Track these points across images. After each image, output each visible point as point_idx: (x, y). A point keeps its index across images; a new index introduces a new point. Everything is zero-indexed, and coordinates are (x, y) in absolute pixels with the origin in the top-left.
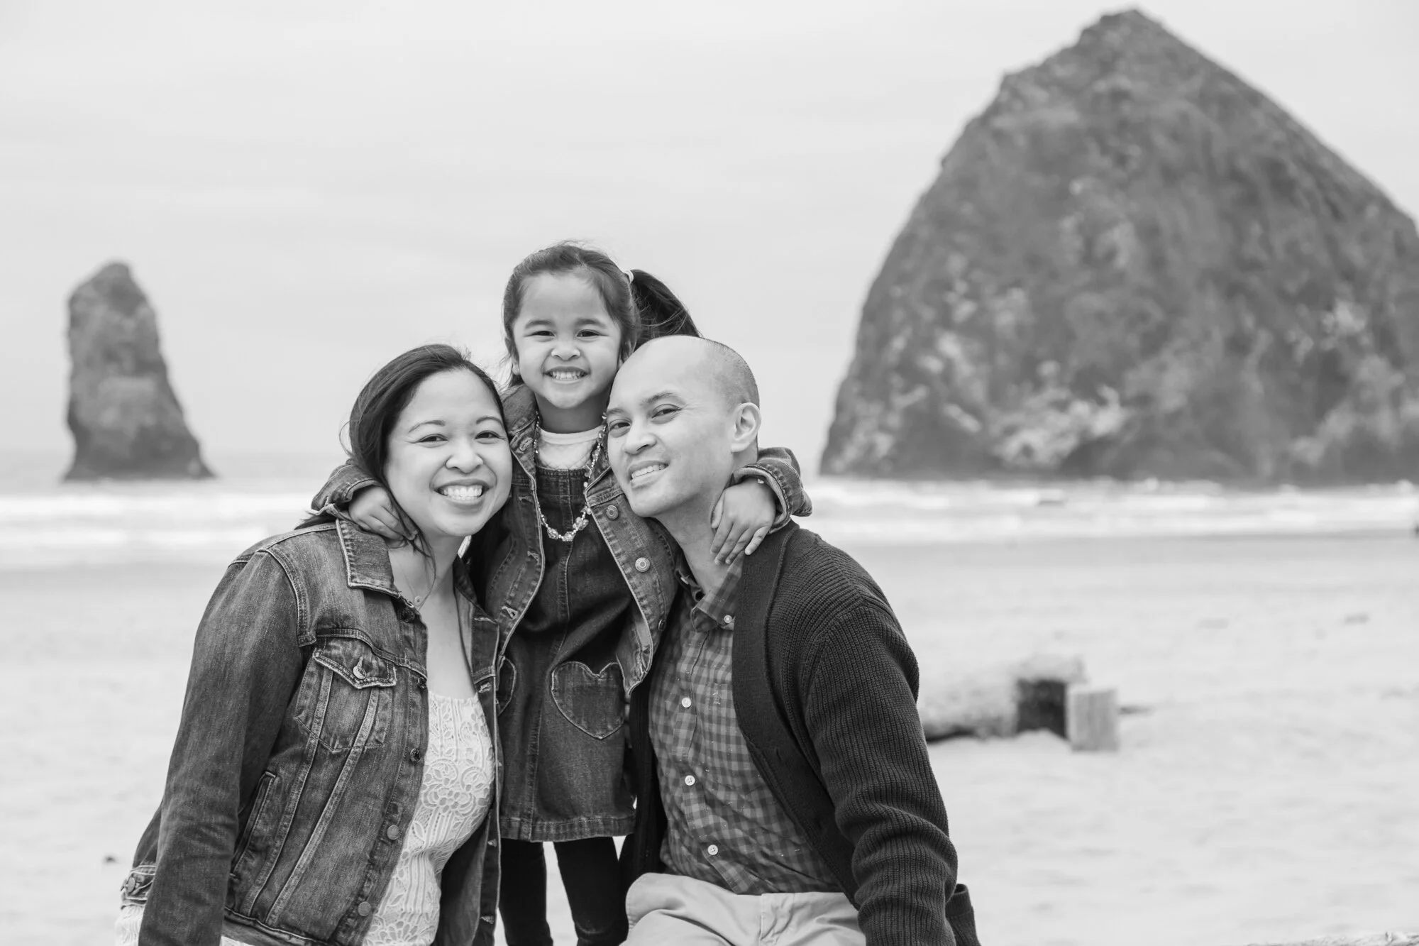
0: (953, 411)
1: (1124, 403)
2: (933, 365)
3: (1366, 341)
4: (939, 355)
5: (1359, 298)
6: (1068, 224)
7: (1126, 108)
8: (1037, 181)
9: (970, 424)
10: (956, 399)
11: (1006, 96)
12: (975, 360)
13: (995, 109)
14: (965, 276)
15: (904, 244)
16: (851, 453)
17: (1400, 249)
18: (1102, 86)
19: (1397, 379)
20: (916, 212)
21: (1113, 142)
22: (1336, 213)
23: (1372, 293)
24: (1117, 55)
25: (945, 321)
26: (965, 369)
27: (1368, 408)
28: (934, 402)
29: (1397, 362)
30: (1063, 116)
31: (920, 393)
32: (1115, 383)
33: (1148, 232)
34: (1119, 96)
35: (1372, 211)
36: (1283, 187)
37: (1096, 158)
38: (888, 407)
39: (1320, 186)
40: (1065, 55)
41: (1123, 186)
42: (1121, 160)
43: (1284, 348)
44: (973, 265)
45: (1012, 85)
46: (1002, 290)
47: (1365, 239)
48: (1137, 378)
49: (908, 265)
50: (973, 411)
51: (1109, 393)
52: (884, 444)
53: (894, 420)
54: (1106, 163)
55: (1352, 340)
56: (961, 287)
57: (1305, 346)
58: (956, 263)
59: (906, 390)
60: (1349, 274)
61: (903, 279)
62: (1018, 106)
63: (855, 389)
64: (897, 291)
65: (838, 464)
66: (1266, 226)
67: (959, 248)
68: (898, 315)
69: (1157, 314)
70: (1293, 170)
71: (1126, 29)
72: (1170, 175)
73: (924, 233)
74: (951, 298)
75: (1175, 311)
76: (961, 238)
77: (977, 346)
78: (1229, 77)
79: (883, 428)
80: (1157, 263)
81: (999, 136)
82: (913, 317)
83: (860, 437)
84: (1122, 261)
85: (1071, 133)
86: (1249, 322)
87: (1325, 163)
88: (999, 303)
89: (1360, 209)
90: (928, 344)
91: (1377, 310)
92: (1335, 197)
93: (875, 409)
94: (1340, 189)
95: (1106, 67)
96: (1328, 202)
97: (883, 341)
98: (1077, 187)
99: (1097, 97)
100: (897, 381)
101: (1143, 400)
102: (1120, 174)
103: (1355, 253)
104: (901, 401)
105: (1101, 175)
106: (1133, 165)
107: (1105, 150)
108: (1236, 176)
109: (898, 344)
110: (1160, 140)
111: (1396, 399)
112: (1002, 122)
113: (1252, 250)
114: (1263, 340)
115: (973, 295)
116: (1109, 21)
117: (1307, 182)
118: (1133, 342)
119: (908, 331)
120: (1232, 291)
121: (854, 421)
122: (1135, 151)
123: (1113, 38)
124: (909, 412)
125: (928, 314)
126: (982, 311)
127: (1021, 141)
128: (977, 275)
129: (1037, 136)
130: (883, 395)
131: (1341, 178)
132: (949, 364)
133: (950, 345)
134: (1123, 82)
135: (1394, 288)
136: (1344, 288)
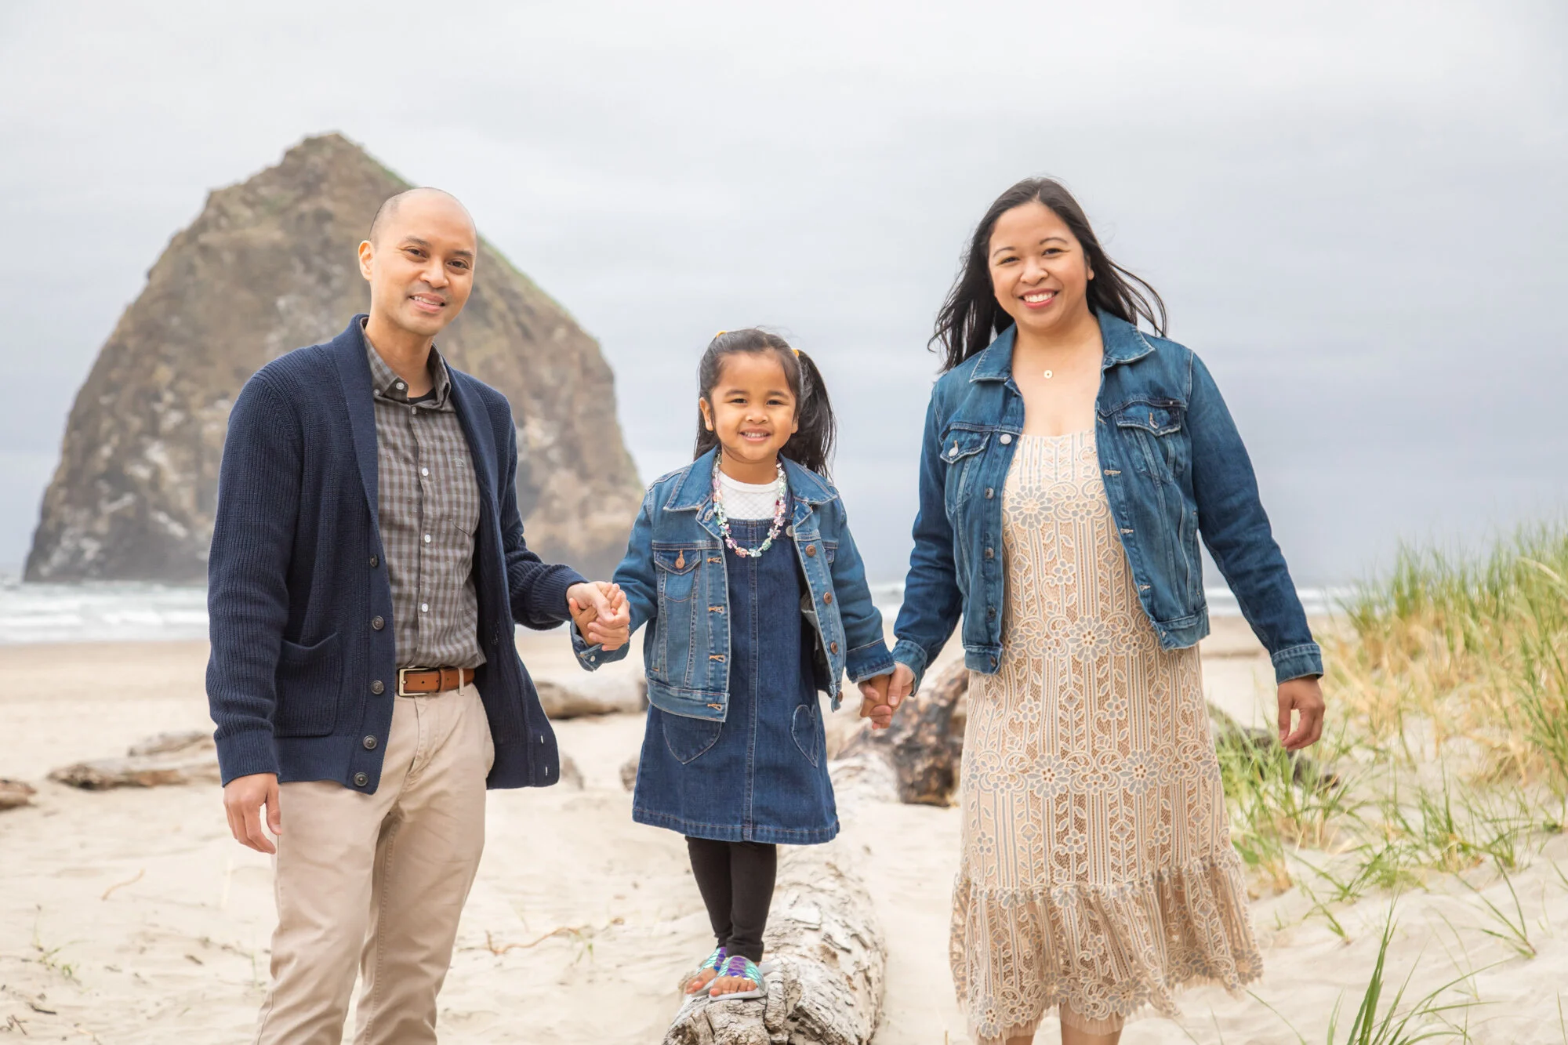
0: (162, 518)
2: (142, 473)
3: (555, 455)
4: (146, 463)
5: (549, 415)
7: (329, 228)
8: (244, 296)
9: (177, 530)
10: (163, 506)
11: (212, 213)
12: (184, 468)
13: (201, 225)
14: (171, 387)
15: (112, 354)
16: (58, 558)
17: (586, 371)
18: (307, 207)
19: (585, 491)
20: (121, 323)
21: (317, 261)
22: (527, 335)
23: (561, 410)
24: (321, 178)
25: (153, 430)
26: (172, 477)
27: (560, 518)
28: (141, 507)
29: (584, 476)
30: (267, 233)
31: (128, 499)
34: (323, 217)
35: (560, 333)
37: (299, 274)
38: (96, 513)
39: (512, 308)
40: (271, 175)
41: (326, 303)
42: (325, 279)
44: (179, 376)
45: (217, 202)
46: (210, 402)
47: (553, 359)
49: (115, 375)
50: (180, 517)
52: (91, 548)
53: (102, 526)
54: (311, 280)
55: (542, 453)
56: (169, 397)
58: (164, 374)
59: (113, 498)
60: (539, 392)
61: (111, 388)
62: (224, 222)
63: (62, 493)
64: (105, 400)
65: (45, 570)
66: (461, 343)
67: (168, 360)
68: (106, 424)
71: (328, 153)
73: (131, 343)
74: (159, 407)
76: (169, 349)
77: (184, 455)
79: (91, 534)
81: (204, 249)
82: (122, 426)
83: (66, 543)
85: (276, 249)
87: (518, 287)
88: (206, 414)
89: (549, 331)
90: (137, 453)
91: (567, 425)
92: (525, 319)
93: (83, 515)
94: (530, 311)
95: (311, 188)
96: (520, 324)
97: (92, 447)
98: (282, 303)
99: (301, 217)
100: (104, 487)
102: (325, 293)
103: (546, 374)
104: (109, 508)
105: (305, 292)
106: (336, 284)
107: (308, 268)
109: (106, 451)
111: (584, 510)
112: (209, 238)
115: (180, 405)
116: (313, 143)
117: (500, 305)
119: (115, 440)
121: (61, 526)
122: (337, 269)
123: (316, 160)
124: (116, 517)
125: (136, 423)
126: (189, 420)
127: (228, 258)
128: (185, 385)
129: (243, 253)
130: (91, 502)
131: (529, 301)
132: (157, 471)
133: (157, 454)
134: (327, 204)
135: (580, 408)
136: (536, 405)
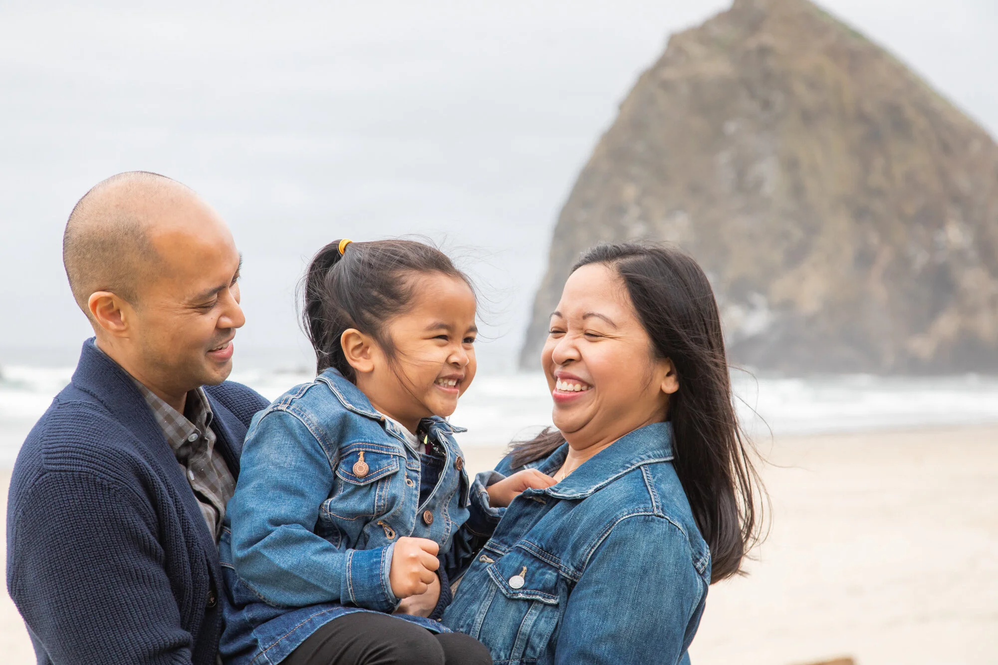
1: (771, 307)
3: (972, 254)
5: (967, 219)
6: (724, 158)
7: (770, 62)
8: (696, 123)
11: (672, 52)
13: (663, 63)
14: (638, 202)
15: (588, 177)
18: (752, 43)
20: (596, 149)
21: (760, 90)
22: (946, 148)
23: (977, 214)
24: (763, 17)
27: (973, 311)
30: (718, 67)
32: (763, 290)
33: (791, 165)
34: (764, 51)
35: (976, 146)
36: (901, 126)
37: (745, 103)
39: (933, 126)
40: (722, 17)
41: (768, 126)
42: (767, 105)
43: (903, 261)
44: (644, 193)
45: (677, 43)
46: (670, 214)
47: (970, 170)
48: (782, 287)
49: (591, 194)
51: (758, 299)
54: (754, 106)
55: (960, 254)
56: (635, 211)
57: (921, 259)
58: (630, 192)
60: (957, 198)
61: (587, 204)
62: (681, 60)
63: (549, 295)
64: (582, 216)
65: (533, 360)
67: (633, 179)
68: (582, 234)
69: (798, 234)
70: (910, 113)
72: (808, 118)
73: (604, 167)
74: (626, 220)
75: (812, 230)
76: (634, 170)
78: (856, 35)
80: (797, 190)
82: (596, 236)
84: (769, 189)
85: (725, 83)
86: (874, 239)
87: (937, 107)
88: (666, 225)
89: (965, 145)
91: (981, 228)
92: (945, 135)
94: (950, 128)
95: (755, 27)
96: (940, 139)
98: (731, 127)
99: (747, 53)
101: (787, 306)
102: (766, 116)
103: (963, 182)
105: (750, 117)
106: (777, 109)
107: (753, 97)
108: (862, 117)
110: (800, 89)
112: (669, 73)
113: (877, 179)
114: (885, 256)
115: (644, 217)
117: (922, 123)
118: (777, 257)
120: (860, 214)
122: (778, 98)
125: (607, 233)
126: (652, 230)
127: (683, 89)
128: (648, 201)
129: (697, 85)
131: (948, 118)
134: (768, 40)
136: (954, 210)
